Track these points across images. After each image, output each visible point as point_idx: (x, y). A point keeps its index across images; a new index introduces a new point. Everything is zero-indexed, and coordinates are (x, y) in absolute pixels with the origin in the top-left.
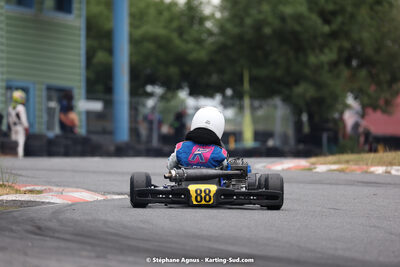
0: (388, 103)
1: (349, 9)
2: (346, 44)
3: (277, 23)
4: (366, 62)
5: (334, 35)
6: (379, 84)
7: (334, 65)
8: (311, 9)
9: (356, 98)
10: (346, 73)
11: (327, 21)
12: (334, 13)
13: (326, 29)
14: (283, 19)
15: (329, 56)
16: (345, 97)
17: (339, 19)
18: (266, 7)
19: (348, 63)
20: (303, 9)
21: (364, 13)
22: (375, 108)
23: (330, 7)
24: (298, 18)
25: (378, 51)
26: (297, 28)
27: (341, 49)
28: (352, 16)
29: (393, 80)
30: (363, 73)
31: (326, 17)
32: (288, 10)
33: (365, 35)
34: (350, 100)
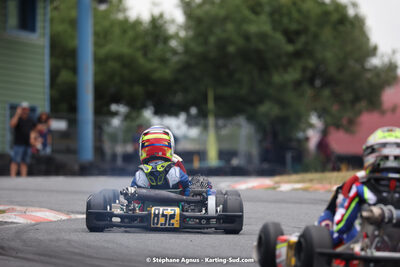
0: (351, 122)
1: (313, 28)
2: (310, 64)
3: (241, 42)
4: (329, 82)
5: (297, 55)
6: (342, 103)
7: (297, 84)
8: (274, 29)
10: (309, 92)
11: (290, 41)
12: (298, 33)
13: (290, 48)
14: (247, 37)
15: (293, 75)
16: (309, 116)
17: (302, 39)
18: (230, 26)
19: (311, 82)
20: (267, 28)
21: (327, 34)
22: (338, 126)
23: (294, 26)
24: (263, 37)
25: (341, 70)
26: (261, 46)
27: (304, 69)
28: (316, 36)
29: (357, 99)
30: (327, 92)
31: (291, 36)
32: (253, 29)
33: (329, 55)
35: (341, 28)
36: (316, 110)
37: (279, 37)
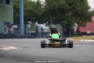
0: (84, 25)
1: (75, 3)
2: (75, 11)
3: (58, 6)
4: (79, 15)
5: (72, 9)
6: (82, 20)
7: (72, 16)
8: (66, 3)
9: (77, 24)
10: (74, 18)
11: (70, 6)
12: (72, 4)
13: (70, 7)
14: (60, 5)
15: (70, 14)
17: (73, 5)
18: (56, 3)
19: (75, 15)
20: (64, 3)
21: (78, 4)
22: (81, 26)
23: (71, 2)
24: (63, 5)
25: (82, 12)
26: (63, 7)
27: (73, 12)
28: (76, 4)
29: (86, 19)
30: (79, 18)
32: (61, 3)
33: (79, 9)
34: (76, 24)
35: (82, 2)
36: (76, 22)
37: (67, 5)
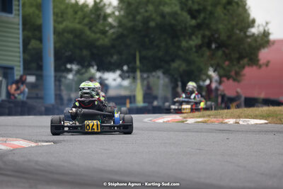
0: (237, 74)
1: (209, 8)
2: (208, 33)
3: (158, 19)
4: (221, 45)
5: (199, 26)
6: (231, 60)
7: (199, 47)
8: (182, 9)
10: (207, 53)
11: (193, 17)
12: (199, 11)
13: (193, 22)
14: (163, 16)
15: (195, 41)
16: (208, 70)
17: (202, 15)
18: (151, 8)
19: (209, 46)
20: (177, 8)
21: (219, 11)
22: (228, 78)
23: (196, 7)
24: (174, 14)
25: (229, 37)
26: (173, 22)
27: (203, 36)
28: (211, 13)
29: (241, 57)
30: (220, 53)
31: (193, 14)
32: (167, 9)
33: (220, 26)
35: (229, 7)
36: (212, 66)
37: (185, 16)
